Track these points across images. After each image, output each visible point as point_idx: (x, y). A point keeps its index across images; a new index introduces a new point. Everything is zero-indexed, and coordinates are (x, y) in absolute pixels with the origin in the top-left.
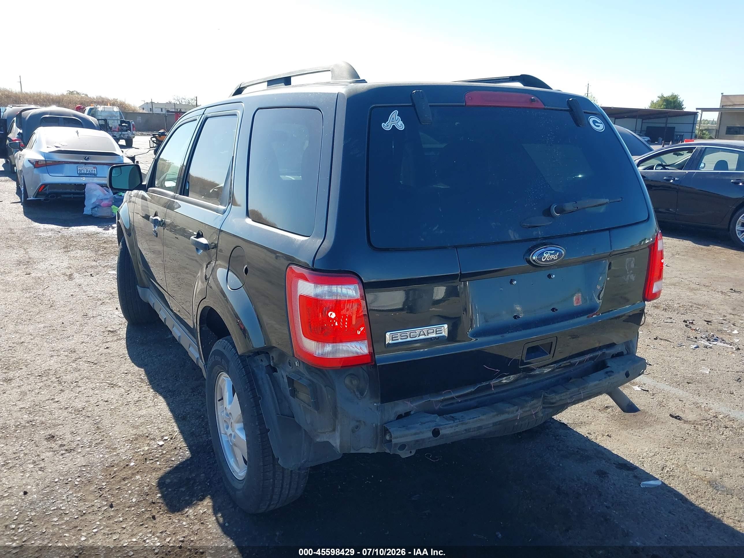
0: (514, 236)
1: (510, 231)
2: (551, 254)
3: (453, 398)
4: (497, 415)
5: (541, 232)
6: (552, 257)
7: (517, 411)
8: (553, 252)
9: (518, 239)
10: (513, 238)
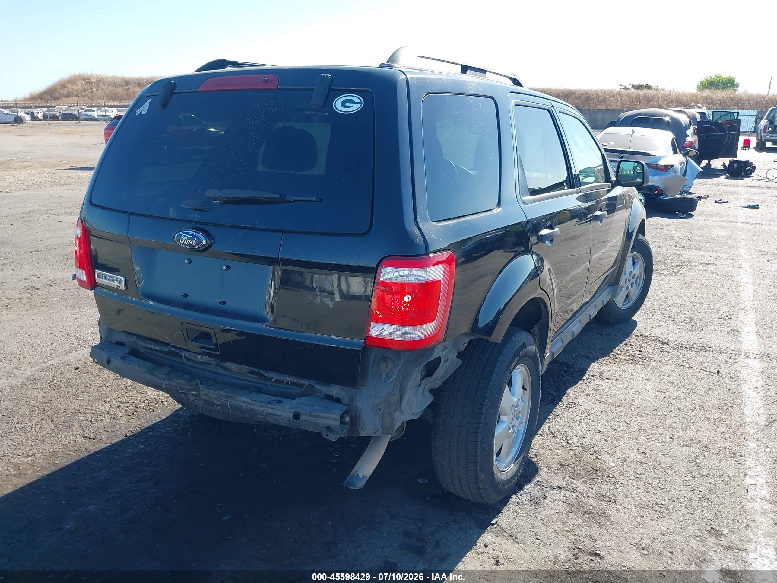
0: (173, 214)
1: (171, 209)
2: (188, 238)
3: (151, 349)
4: (147, 373)
5: (198, 216)
6: (189, 241)
7: (164, 379)
8: (191, 236)
9: (175, 217)
10: (171, 216)
